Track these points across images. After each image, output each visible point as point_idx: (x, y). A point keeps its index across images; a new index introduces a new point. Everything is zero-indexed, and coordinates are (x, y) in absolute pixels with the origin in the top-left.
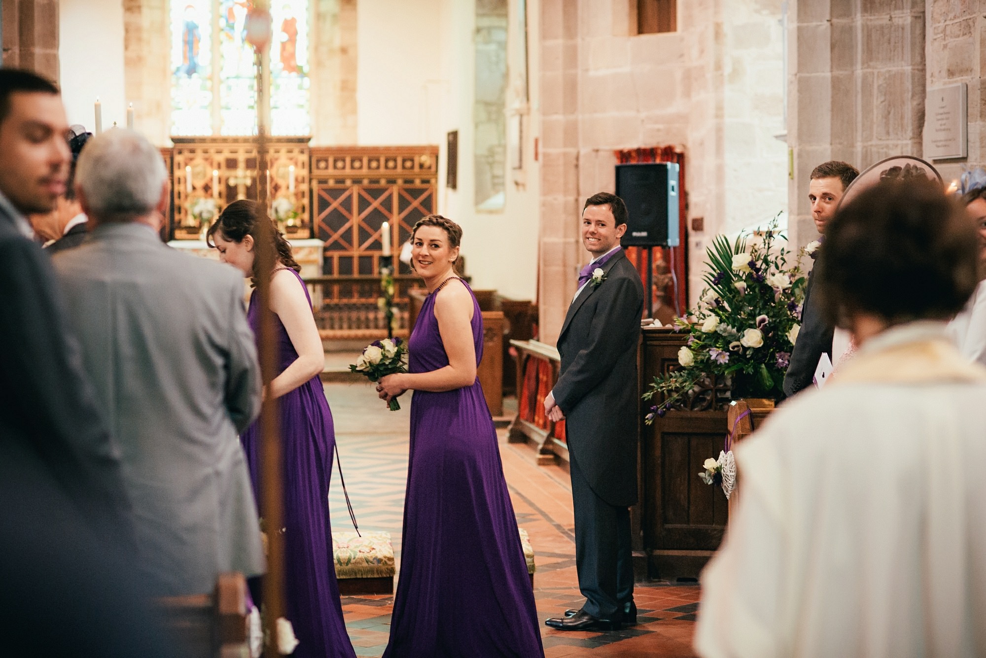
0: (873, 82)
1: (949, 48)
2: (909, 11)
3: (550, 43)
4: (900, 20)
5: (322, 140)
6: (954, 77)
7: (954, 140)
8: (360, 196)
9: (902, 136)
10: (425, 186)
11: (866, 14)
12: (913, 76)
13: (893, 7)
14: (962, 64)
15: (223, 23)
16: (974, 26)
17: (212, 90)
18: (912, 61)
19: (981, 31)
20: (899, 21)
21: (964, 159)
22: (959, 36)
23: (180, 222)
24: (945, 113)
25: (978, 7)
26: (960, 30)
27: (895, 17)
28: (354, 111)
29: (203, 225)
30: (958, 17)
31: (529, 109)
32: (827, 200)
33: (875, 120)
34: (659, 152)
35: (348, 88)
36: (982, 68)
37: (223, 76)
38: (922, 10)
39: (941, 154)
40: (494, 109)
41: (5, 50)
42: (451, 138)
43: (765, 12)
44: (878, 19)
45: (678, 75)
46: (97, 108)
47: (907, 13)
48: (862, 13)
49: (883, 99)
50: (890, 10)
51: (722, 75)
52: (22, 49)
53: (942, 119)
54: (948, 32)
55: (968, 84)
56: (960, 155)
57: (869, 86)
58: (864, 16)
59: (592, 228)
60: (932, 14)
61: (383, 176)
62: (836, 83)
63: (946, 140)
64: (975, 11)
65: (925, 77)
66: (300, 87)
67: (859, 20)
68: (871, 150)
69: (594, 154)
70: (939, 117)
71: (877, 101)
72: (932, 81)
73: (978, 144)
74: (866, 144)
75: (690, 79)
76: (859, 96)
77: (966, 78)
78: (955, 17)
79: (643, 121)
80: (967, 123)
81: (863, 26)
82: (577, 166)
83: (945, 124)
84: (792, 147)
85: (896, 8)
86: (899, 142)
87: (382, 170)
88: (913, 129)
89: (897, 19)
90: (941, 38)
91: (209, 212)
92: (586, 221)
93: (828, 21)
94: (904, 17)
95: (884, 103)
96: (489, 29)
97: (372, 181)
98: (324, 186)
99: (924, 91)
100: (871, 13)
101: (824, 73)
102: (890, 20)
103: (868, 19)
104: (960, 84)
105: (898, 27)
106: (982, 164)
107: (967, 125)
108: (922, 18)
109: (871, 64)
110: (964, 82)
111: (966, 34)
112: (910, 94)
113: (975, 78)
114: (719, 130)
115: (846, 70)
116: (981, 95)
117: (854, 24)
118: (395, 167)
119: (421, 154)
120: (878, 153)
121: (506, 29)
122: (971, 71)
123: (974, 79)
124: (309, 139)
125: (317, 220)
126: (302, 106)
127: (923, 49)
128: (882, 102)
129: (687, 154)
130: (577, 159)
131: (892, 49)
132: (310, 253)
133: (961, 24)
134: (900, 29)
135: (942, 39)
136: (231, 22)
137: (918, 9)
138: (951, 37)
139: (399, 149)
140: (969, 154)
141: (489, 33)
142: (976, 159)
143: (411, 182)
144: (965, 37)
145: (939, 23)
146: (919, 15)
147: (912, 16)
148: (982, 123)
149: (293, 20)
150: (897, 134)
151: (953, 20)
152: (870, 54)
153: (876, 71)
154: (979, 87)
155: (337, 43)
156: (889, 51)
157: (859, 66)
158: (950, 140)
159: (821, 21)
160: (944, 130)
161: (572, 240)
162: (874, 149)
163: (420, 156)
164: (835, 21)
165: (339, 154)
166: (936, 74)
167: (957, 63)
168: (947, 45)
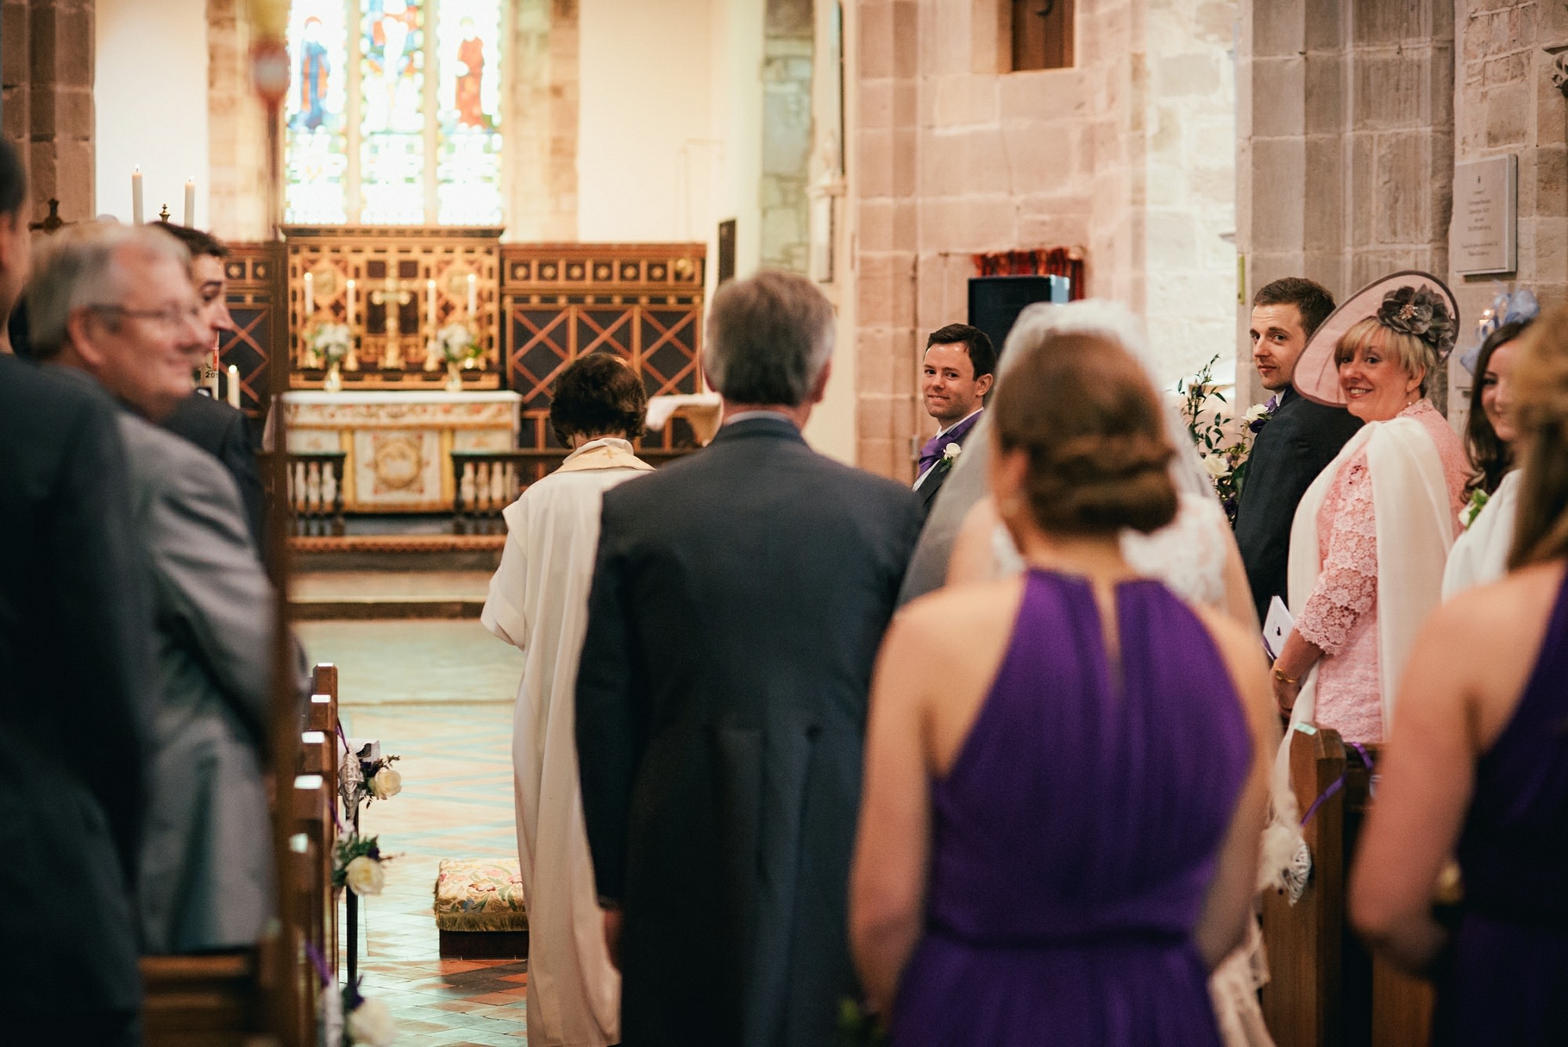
0: (1371, 150)
1: (1491, 99)
2: (1429, 39)
3: (873, 83)
4: (1415, 52)
5: (521, 233)
6: (1498, 144)
7: (1497, 245)
8: (580, 322)
9: (1417, 237)
10: (683, 307)
11: (1361, 43)
12: (1435, 141)
13: (1403, 32)
14: (1510, 123)
15: (365, 46)
16: (1529, 63)
17: (347, 151)
18: (1432, 118)
19: (1539, 72)
20: (1412, 55)
21: (1511, 275)
22: (1505, 80)
23: (295, 360)
24: (1483, 202)
25: (1535, 32)
26: (1508, 70)
27: (1407, 49)
28: (572, 188)
29: (332, 366)
30: (1505, 50)
31: (845, 187)
32: (1277, 339)
33: (1374, 212)
34: (1044, 257)
35: (563, 151)
36: (1540, 131)
37: (365, 130)
38: (1450, 38)
39: (1475, 266)
40: (792, 186)
41: (5, 87)
42: (725, 230)
43: (1211, 38)
44: (1379, 51)
45: (1075, 136)
46: (136, 182)
47: (1425, 42)
48: (1354, 41)
49: (1386, 178)
50: (1399, 36)
51: (1142, 137)
52: (35, 86)
53: (1479, 211)
54: (1489, 73)
55: (1519, 155)
56: (1504, 268)
57: (1364, 157)
58: (1358, 46)
59: (937, 379)
60: (1465, 44)
61: (618, 291)
62: (1313, 152)
63: (1482, 245)
64: (1532, 40)
65: (1454, 145)
66: (488, 149)
67: (1350, 53)
68: (1367, 258)
69: (941, 260)
70: (1474, 208)
71: (1377, 181)
72: (1464, 150)
73: (1533, 252)
74: (1359, 250)
75: (1093, 143)
76: (1350, 173)
77: (1516, 147)
78: (1500, 50)
79: (1018, 208)
80: (1517, 217)
81: (1356, 61)
82: (914, 279)
83: (1482, 220)
84: (1243, 253)
85: (1408, 34)
86: (1413, 247)
87: (616, 282)
88: (1433, 227)
89: (1409, 52)
90: (1477, 83)
91: (340, 345)
92: (927, 369)
93: (1301, 53)
94: (1421, 49)
95: (1388, 185)
96: (786, 59)
97: (599, 300)
98: (524, 306)
99: (1451, 166)
100: (1369, 41)
101: (1296, 137)
102: (1398, 53)
103: (1363, 51)
104: (1505, 156)
105: (1412, 65)
106: (1539, 283)
107: (1517, 221)
108: (1449, 49)
109: (1369, 122)
110: (1512, 152)
111: (1516, 77)
112: (1430, 170)
113: (1529, 146)
114: (1137, 225)
115: (1329, 132)
116: (1539, 174)
117: (1342, 59)
118: (636, 277)
119: (678, 257)
120: (1379, 263)
121: (811, 59)
122: (1523, 135)
123: (1528, 148)
124: (500, 232)
125: (511, 360)
126: (489, 179)
127: (1451, 99)
128: (1385, 183)
129: (1087, 260)
130: (915, 268)
131: (1402, 100)
132: (500, 412)
133: (1508, 61)
134: (1415, 68)
135: (1479, 84)
136: (379, 44)
137: (1444, 36)
138: (1494, 81)
139: (642, 248)
140: (1520, 268)
141: (786, 66)
142: (1530, 276)
143: (663, 301)
144: (1515, 81)
145: (1475, 58)
146: (1444, 45)
147: (1434, 48)
148: (1538, 219)
149: (477, 43)
150: (1408, 234)
151: (1496, 54)
152: (1366, 106)
153: (1376, 134)
154: (1536, 160)
155: (546, 79)
156: (1397, 103)
157: (1349, 126)
158: (1490, 245)
159: (1290, 54)
160: (1481, 228)
161: (905, 396)
162: (1372, 258)
163: (676, 261)
164: (1311, 53)
165: (548, 256)
166: (1470, 140)
167: (1502, 122)
168: (1486, 92)
